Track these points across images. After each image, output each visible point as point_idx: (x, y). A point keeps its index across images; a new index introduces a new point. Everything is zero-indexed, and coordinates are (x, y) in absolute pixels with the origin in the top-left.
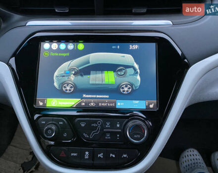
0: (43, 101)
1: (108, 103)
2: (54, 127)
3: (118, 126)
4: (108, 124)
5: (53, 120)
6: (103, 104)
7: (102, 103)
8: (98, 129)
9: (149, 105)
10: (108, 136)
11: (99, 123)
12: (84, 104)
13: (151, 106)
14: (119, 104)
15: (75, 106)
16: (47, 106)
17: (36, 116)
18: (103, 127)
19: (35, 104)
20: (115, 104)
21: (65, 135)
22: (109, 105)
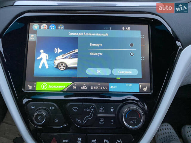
0: (32, 85)
1: (100, 86)
2: (44, 113)
3: (112, 110)
4: (102, 109)
5: (43, 105)
6: (95, 88)
7: (94, 86)
8: (91, 115)
9: (142, 88)
10: (102, 122)
11: (92, 108)
12: (75, 87)
13: (145, 89)
14: (111, 87)
15: (66, 90)
16: (37, 90)
17: (25, 101)
18: (96, 112)
19: (24, 88)
20: (108, 88)
21: (56, 120)
22: (101, 88)
